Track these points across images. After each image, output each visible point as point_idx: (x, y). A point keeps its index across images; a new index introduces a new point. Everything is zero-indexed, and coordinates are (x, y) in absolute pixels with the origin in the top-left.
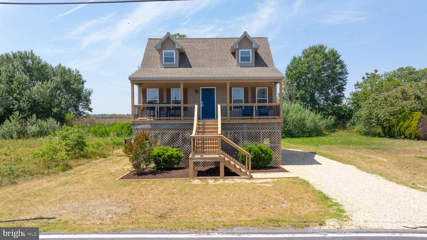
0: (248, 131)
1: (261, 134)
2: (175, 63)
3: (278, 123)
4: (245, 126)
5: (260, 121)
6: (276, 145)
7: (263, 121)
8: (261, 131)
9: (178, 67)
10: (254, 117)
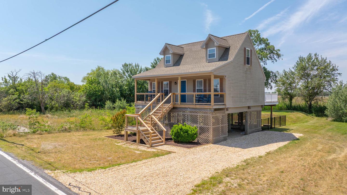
0: (190, 114)
1: (198, 116)
2: (171, 63)
3: (210, 109)
4: (189, 110)
5: (198, 107)
6: (208, 126)
7: (200, 106)
8: (198, 114)
9: (172, 66)
10: (194, 103)
